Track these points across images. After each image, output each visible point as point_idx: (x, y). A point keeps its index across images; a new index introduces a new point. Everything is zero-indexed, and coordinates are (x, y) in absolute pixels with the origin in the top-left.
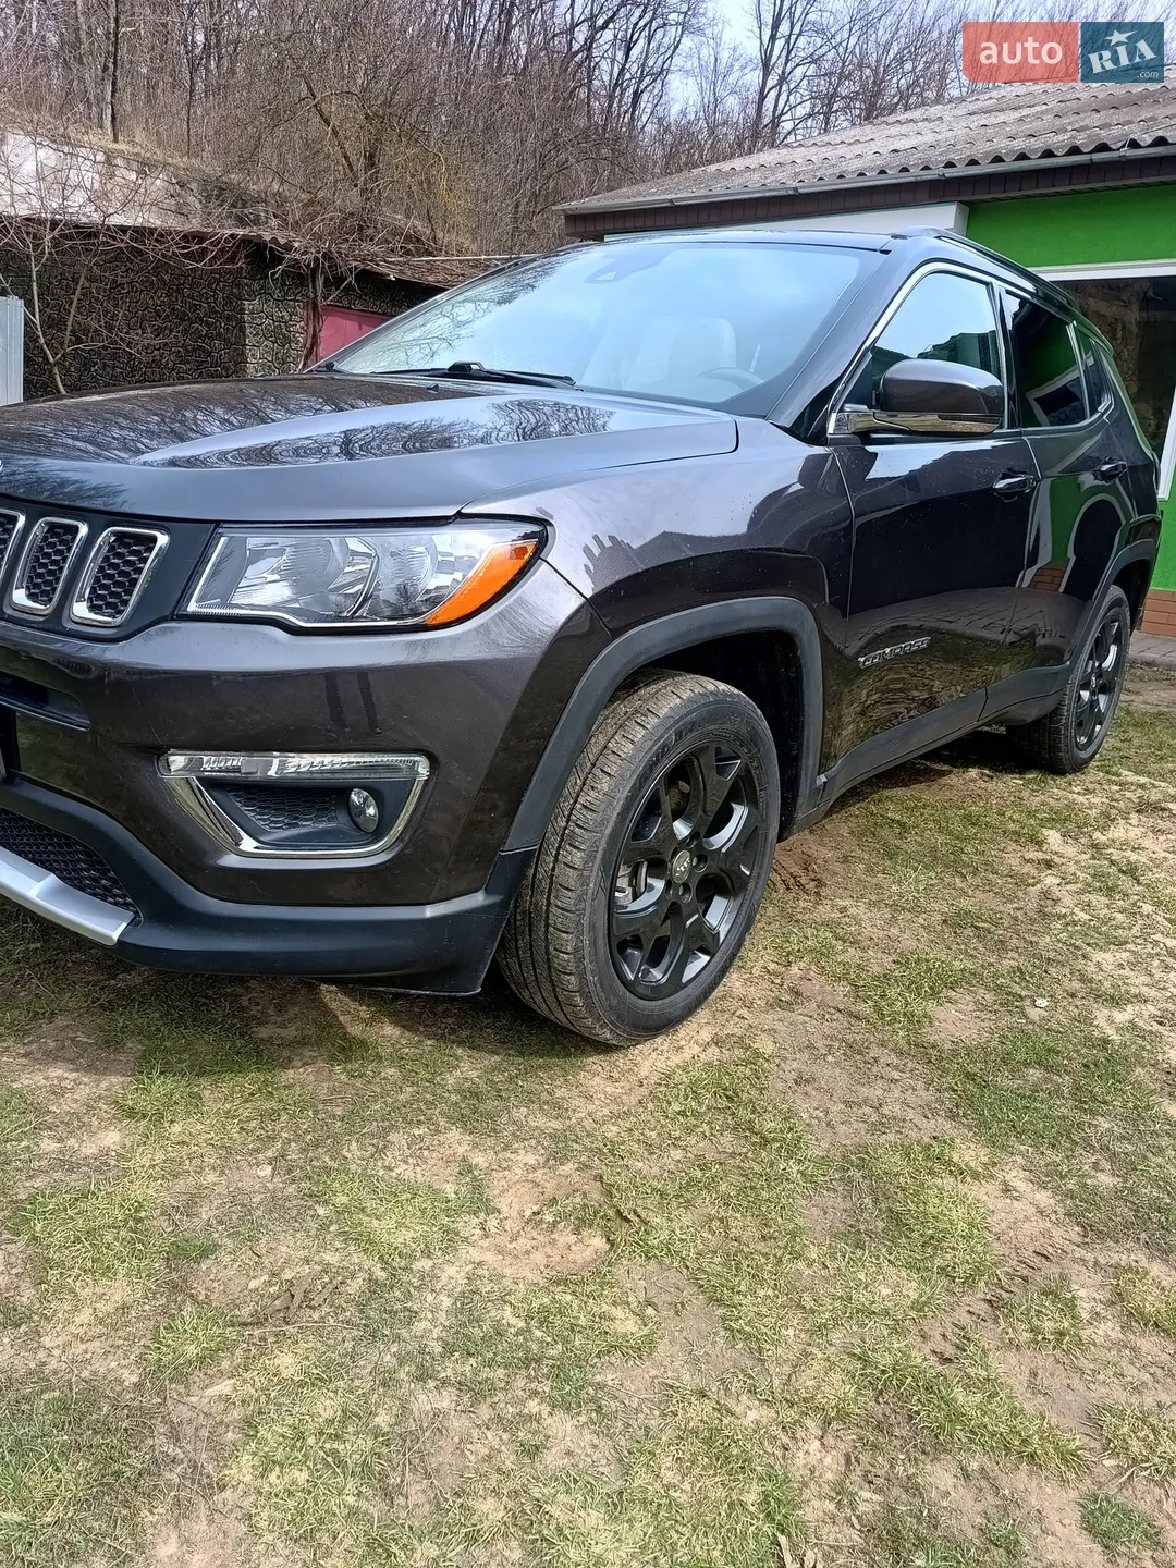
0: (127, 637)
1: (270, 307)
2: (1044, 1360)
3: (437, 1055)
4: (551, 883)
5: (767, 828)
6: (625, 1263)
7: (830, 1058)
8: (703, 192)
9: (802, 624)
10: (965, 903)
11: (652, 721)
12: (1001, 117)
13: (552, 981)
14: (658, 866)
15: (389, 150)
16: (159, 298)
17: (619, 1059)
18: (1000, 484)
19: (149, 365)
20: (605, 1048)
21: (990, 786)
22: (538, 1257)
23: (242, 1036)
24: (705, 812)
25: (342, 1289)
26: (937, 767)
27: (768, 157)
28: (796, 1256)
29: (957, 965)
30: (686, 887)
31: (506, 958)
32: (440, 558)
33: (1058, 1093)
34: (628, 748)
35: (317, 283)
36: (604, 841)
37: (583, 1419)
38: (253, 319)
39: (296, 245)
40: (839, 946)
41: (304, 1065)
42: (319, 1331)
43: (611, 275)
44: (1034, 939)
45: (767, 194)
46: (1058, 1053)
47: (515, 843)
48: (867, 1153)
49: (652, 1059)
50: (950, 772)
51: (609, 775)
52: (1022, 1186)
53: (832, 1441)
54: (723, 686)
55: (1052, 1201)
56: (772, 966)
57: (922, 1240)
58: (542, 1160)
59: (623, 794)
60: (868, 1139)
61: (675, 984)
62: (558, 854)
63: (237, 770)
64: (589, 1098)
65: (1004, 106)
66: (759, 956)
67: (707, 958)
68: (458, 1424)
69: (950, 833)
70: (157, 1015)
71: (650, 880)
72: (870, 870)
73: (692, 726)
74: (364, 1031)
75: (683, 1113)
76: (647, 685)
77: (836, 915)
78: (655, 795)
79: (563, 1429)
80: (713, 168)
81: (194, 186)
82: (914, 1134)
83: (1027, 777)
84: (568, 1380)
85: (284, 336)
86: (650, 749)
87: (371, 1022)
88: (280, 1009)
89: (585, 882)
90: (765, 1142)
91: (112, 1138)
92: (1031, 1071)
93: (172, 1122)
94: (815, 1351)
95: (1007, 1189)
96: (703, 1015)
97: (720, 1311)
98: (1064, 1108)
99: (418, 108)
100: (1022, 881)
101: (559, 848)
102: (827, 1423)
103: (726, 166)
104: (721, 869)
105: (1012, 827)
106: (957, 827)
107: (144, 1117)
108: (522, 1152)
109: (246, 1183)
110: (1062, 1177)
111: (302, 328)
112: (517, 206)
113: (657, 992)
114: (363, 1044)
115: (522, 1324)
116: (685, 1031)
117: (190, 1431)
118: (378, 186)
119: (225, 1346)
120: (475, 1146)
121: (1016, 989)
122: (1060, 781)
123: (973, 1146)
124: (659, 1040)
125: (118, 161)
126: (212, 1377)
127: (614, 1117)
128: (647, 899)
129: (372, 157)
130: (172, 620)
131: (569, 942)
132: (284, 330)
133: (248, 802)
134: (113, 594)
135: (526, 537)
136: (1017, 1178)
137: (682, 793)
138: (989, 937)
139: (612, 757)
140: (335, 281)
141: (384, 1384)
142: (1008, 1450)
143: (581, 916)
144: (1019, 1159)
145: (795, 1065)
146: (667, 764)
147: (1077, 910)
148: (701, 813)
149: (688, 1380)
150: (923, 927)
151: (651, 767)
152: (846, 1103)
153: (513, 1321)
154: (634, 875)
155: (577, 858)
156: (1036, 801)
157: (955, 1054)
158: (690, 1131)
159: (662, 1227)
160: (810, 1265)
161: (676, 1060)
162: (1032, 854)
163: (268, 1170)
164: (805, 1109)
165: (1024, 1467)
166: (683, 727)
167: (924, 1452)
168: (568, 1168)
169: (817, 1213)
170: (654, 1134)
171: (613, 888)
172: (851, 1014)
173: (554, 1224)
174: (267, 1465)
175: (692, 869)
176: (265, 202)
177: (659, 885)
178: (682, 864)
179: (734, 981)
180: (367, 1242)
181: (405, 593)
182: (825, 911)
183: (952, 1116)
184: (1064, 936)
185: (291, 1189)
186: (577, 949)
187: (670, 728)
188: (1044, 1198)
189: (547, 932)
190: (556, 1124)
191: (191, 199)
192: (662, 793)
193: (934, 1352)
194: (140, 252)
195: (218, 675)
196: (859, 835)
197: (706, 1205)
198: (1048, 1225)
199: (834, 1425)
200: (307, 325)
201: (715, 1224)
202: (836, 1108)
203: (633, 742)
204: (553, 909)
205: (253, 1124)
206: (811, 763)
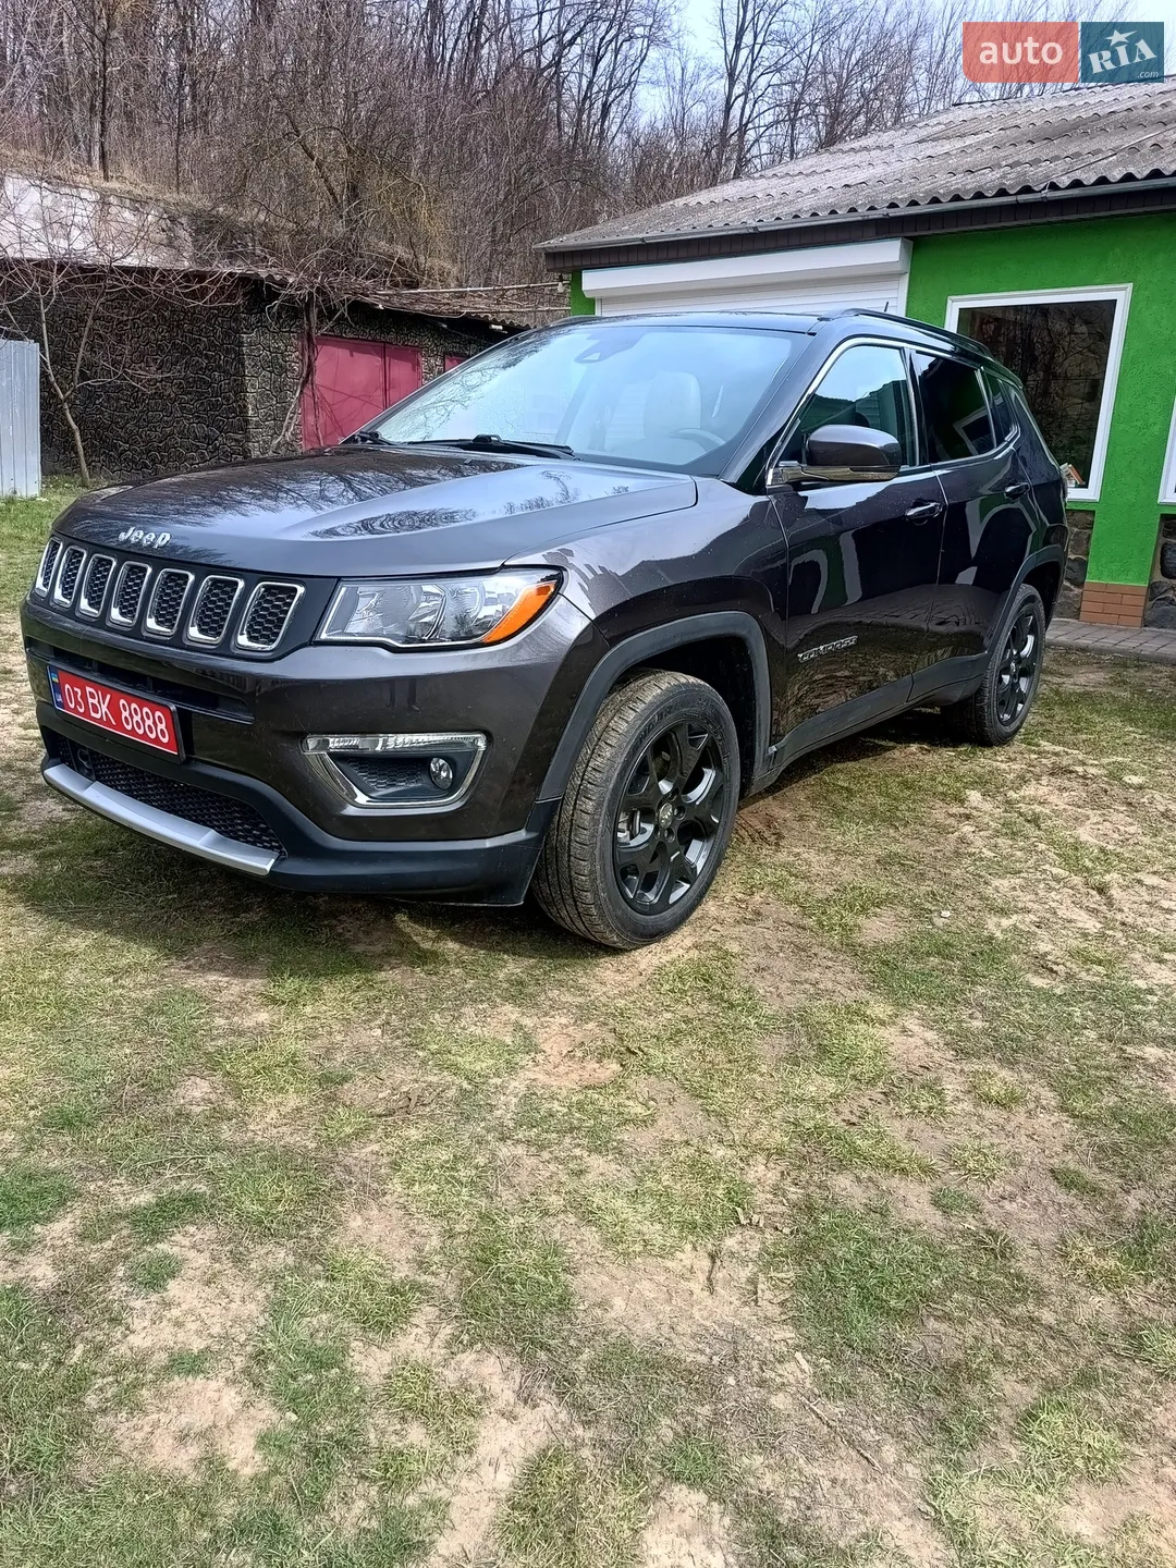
0: (280, 658)
1: (268, 339)
2: (918, 1124)
3: (489, 960)
4: (572, 825)
5: (731, 786)
6: (634, 1078)
7: (781, 954)
8: (672, 231)
9: (750, 632)
10: (895, 848)
11: (641, 706)
12: (947, 146)
13: (574, 898)
14: (649, 814)
15: (372, 182)
16: (160, 333)
17: (624, 959)
18: (911, 513)
19: (152, 397)
20: (614, 951)
21: (927, 758)
22: (575, 1076)
23: (344, 951)
24: (682, 773)
25: (443, 1095)
26: (883, 743)
27: (731, 190)
28: (752, 1070)
29: (884, 890)
30: (670, 832)
31: (539, 883)
32: (487, 596)
33: (951, 972)
34: (623, 726)
35: (311, 316)
36: (608, 795)
37: (610, 1157)
38: (252, 351)
39: (291, 280)
40: (792, 879)
41: (392, 969)
42: (431, 1118)
43: (595, 356)
44: (948, 871)
45: (730, 233)
46: (952, 946)
47: (546, 796)
48: (806, 1012)
49: (647, 958)
50: (894, 748)
51: (611, 746)
52: (916, 1029)
53: (773, 1165)
54: (692, 679)
55: (936, 1037)
56: (739, 896)
57: (841, 1060)
58: (572, 1021)
59: (621, 760)
60: (807, 1003)
61: (664, 903)
62: (575, 804)
63: (356, 747)
64: (603, 983)
65: (950, 132)
66: (729, 887)
67: (688, 886)
68: (530, 1162)
69: (888, 795)
70: (277, 940)
71: (642, 825)
72: (820, 826)
73: (669, 710)
74: (432, 946)
75: (672, 991)
76: (636, 680)
77: (791, 858)
78: (644, 760)
79: (598, 1164)
80: (680, 202)
81: (184, 220)
82: (841, 999)
83: (959, 749)
84: (599, 1138)
85: (281, 366)
86: (640, 726)
87: (438, 939)
88: (367, 933)
89: (596, 823)
90: (732, 1006)
91: (263, 1016)
92: (932, 959)
93: (304, 1005)
94: (763, 1121)
95: (904, 1031)
96: (686, 930)
97: (700, 1101)
98: (954, 982)
99: (398, 141)
100: (943, 830)
101: (576, 800)
102: (769, 1156)
103: (692, 200)
104: (696, 818)
105: (941, 789)
106: (895, 790)
107: (284, 1003)
108: (557, 1017)
109: (364, 1039)
110: (945, 1023)
111: (297, 357)
112: (494, 229)
113: (653, 910)
114: (434, 954)
115: (566, 1110)
116: (671, 941)
117: (357, 1169)
118: (362, 216)
119: (368, 1128)
120: (523, 1014)
121: (928, 906)
122: (987, 752)
123: (882, 1005)
124: (653, 946)
125: (112, 199)
126: (365, 1143)
127: (621, 995)
128: (640, 839)
129: (354, 188)
130: (310, 645)
131: (585, 867)
132: (280, 361)
133: (361, 769)
134: (265, 629)
135: (548, 579)
136: (912, 1024)
137: (665, 761)
138: (911, 870)
139: (613, 733)
140: (328, 313)
141: (479, 1143)
142: (887, 1167)
143: (594, 848)
144: (916, 1013)
145: (755, 960)
146: (653, 737)
147: (984, 850)
148: (678, 774)
149: (677, 1137)
150: (860, 865)
151: (641, 739)
152: (794, 982)
153: (560, 1109)
154: (631, 822)
155: (590, 806)
156: (963, 769)
157: (875, 949)
158: (677, 1001)
159: (658, 1058)
160: (762, 1075)
161: (666, 958)
162: (956, 809)
163: (379, 1032)
164: (761, 987)
165: (897, 1176)
166: (664, 708)
167: (832, 1170)
168: (591, 1025)
169: (769, 1049)
170: (651, 1004)
171: (616, 830)
172: (799, 927)
173: (584, 1057)
174: (411, 1182)
175: (673, 818)
176: (252, 232)
177: (650, 828)
178: (666, 813)
179: (710, 907)
180: (455, 1069)
181: (462, 620)
182: (783, 857)
183: (870, 989)
184: (971, 869)
185: (397, 1043)
186: (592, 872)
187: (654, 711)
188: (931, 1035)
189: (569, 861)
190: (581, 1000)
191: (182, 233)
192: (650, 758)
193: (844, 1120)
194: (144, 293)
195: (324, 681)
196: (813, 799)
197: (689, 1043)
198: (931, 1050)
199: (774, 1157)
200: (303, 354)
201: (696, 1054)
202: (784, 987)
203: (627, 722)
204: (573, 844)
205: (362, 1005)
206: (763, 737)
